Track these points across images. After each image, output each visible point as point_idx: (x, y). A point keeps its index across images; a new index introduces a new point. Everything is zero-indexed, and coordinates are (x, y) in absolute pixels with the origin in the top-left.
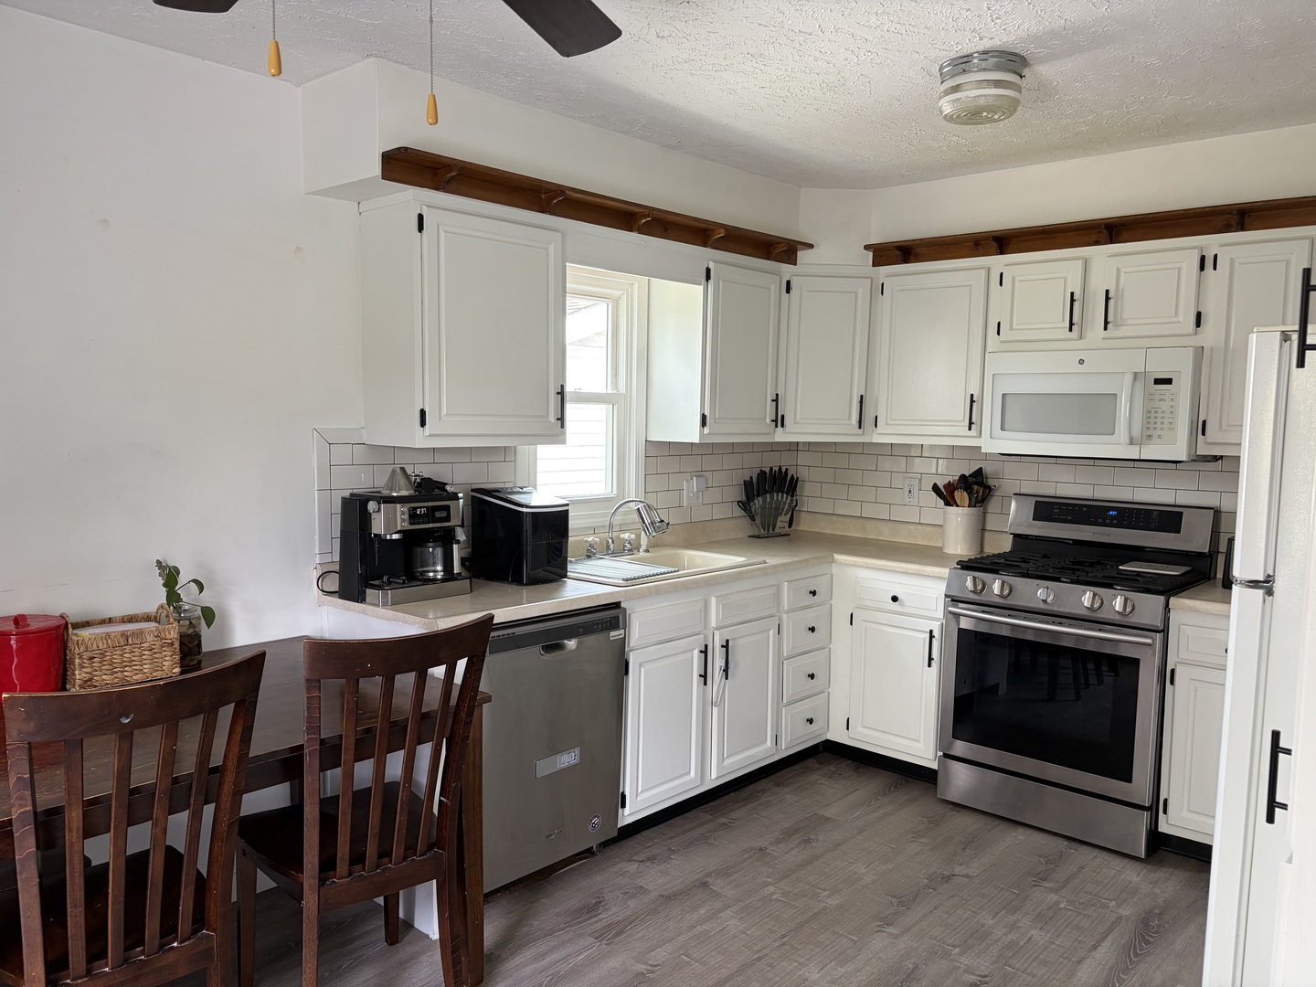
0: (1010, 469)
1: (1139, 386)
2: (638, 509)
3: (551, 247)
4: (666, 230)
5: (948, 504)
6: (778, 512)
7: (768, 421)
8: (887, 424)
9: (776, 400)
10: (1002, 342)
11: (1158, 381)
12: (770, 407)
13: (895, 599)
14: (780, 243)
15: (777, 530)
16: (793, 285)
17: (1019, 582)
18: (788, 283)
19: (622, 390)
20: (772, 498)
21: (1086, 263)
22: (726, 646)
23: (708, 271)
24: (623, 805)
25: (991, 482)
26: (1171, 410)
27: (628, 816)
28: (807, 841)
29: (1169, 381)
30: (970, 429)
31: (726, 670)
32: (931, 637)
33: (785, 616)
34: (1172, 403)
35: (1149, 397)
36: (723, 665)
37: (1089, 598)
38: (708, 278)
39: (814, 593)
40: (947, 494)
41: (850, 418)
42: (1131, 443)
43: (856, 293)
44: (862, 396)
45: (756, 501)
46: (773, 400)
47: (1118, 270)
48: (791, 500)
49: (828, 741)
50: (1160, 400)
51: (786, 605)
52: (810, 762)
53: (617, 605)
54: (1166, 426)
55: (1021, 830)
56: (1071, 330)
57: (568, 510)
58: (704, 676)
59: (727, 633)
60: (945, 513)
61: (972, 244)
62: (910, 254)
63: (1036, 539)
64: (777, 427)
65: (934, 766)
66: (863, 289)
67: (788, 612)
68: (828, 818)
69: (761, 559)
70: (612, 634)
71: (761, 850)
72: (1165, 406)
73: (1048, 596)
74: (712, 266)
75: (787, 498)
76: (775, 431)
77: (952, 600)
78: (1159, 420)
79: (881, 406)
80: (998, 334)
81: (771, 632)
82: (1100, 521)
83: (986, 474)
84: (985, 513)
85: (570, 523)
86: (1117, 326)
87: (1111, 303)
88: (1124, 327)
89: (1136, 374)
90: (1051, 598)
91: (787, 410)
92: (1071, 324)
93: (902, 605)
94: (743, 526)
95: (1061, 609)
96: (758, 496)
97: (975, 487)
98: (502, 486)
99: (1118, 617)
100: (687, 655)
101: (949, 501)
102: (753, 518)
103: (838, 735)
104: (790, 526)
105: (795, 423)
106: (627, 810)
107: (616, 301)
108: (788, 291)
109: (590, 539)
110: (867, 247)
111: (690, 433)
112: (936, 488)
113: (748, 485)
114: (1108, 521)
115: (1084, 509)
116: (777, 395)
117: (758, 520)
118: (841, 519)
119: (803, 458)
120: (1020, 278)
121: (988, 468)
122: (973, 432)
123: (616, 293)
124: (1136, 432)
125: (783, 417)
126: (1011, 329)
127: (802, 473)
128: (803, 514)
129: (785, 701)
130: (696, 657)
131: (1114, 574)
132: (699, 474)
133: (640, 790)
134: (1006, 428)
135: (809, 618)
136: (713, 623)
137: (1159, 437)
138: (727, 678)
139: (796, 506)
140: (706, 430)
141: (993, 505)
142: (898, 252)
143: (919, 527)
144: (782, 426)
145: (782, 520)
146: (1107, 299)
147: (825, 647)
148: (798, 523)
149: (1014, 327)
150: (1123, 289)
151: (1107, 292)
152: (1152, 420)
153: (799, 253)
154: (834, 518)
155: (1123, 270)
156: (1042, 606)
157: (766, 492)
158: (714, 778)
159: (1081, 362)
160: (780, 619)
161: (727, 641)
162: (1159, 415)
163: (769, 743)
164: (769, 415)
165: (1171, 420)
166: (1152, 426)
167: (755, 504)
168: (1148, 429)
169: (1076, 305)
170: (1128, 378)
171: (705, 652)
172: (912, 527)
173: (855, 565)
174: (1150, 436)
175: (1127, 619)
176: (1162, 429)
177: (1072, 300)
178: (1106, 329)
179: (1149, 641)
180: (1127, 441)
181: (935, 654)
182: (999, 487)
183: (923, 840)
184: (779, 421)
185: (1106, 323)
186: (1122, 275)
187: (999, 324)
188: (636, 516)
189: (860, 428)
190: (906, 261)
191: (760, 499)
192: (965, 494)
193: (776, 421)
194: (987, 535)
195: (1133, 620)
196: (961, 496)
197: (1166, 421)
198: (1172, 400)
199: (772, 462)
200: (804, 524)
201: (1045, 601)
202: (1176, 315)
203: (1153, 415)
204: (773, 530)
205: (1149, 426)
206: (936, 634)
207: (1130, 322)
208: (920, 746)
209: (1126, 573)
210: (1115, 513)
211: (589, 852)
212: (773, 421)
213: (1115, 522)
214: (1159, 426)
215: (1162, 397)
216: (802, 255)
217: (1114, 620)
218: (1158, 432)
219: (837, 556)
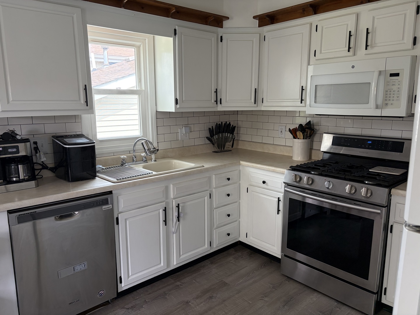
0: (324, 122)
1: (382, 78)
2: (142, 143)
5: (294, 138)
6: (226, 140)
7: (213, 101)
8: (267, 101)
9: (216, 92)
10: (316, 60)
11: (392, 75)
12: (214, 94)
13: (264, 182)
15: (225, 149)
16: (223, 38)
17: (317, 178)
18: (221, 37)
19: (143, 89)
20: (222, 135)
21: (358, 16)
22: (178, 206)
23: (175, 30)
24: (121, 282)
25: (315, 127)
26: (398, 90)
27: (124, 286)
29: (397, 75)
30: (301, 103)
31: (178, 217)
32: (279, 200)
33: (214, 190)
34: (399, 86)
35: (387, 84)
36: (177, 215)
37: (349, 188)
38: (175, 34)
39: (229, 179)
40: (294, 132)
41: (251, 99)
42: (377, 107)
43: (253, 41)
44: (256, 89)
45: (215, 137)
47: (374, 18)
48: (232, 136)
49: (239, 241)
50: (393, 85)
51: (214, 185)
52: (232, 251)
53: (110, 192)
54: (395, 98)
56: (349, 51)
57: (95, 145)
58: (165, 221)
59: (179, 201)
60: (293, 142)
61: (301, 11)
62: (274, 19)
64: (217, 104)
65: (280, 257)
66: (256, 39)
67: (215, 188)
68: (227, 283)
70: (104, 207)
72: (395, 88)
73: (329, 185)
74: (177, 28)
75: (230, 135)
76: (217, 106)
77: (288, 185)
78: (392, 96)
79: (264, 93)
80: (315, 56)
81: (206, 198)
82: (363, 146)
83: (313, 124)
84: (312, 141)
86: (372, 47)
87: (370, 36)
88: (375, 48)
89: (380, 73)
90: (331, 186)
91: (222, 95)
92: (349, 48)
93: (267, 185)
94: (210, 148)
95: (336, 193)
96: (216, 134)
97: (307, 130)
99: (363, 198)
100: (157, 212)
102: (213, 144)
103: (243, 239)
104: (232, 147)
105: (226, 102)
106: (123, 284)
108: (221, 41)
110: (255, 17)
111: (171, 107)
112: (290, 130)
113: (211, 131)
114: (367, 146)
115: (356, 140)
116: (217, 89)
117: (216, 145)
118: (254, 143)
119: (240, 118)
120: (326, 27)
121: (314, 121)
122: (303, 104)
123: (138, 44)
124: (380, 102)
125: (220, 99)
126: (321, 53)
128: (240, 141)
129: (215, 227)
130: (161, 212)
131: (365, 174)
132: (186, 126)
133: (130, 274)
134: (317, 102)
135: (228, 190)
136: (172, 196)
137: (392, 104)
138: (179, 221)
139: (234, 138)
140: (178, 106)
141: (316, 138)
142: (267, 18)
144: (221, 103)
145: (228, 145)
146: (368, 33)
147: (238, 202)
149: (323, 52)
150: (376, 28)
151: (367, 29)
152: (388, 96)
153: (223, 22)
154: (251, 143)
155: (376, 17)
156: (327, 190)
157: (219, 132)
158: (175, 264)
159: (353, 67)
160: (212, 191)
161: (179, 204)
162: (392, 93)
163: (206, 246)
164: (213, 99)
165: (398, 95)
166: (388, 98)
168: (386, 100)
169: (352, 38)
170: (376, 74)
171: (165, 210)
172: (282, 147)
173: (249, 167)
174: (387, 104)
175: (368, 200)
176: (393, 100)
177: (350, 36)
178: (366, 49)
179: (379, 211)
180: (375, 107)
181: (281, 208)
182: (319, 130)
184: (218, 101)
185: (367, 46)
186: (376, 20)
187: (315, 51)
189: (255, 103)
190: (272, 23)
191: (217, 136)
192: (301, 133)
194: (313, 151)
195: (372, 200)
196: (299, 134)
197: (395, 96)
198: (399, 84)
200: (241, 146)
201: (328, 188)
202: (403, 39)
203: (388, 93)
204: (224, 149)
205: (386, 99)
206: (281, 199)
207: (379, 45)
209: (372, 173)
210: (370, 142)
212: (215, 101)
213: (370, 147)
214: (391, 98)
215: (394, 83)
216: (225, 23)
217: (360, 199)
218: (391, 102)
219: (242, 162)
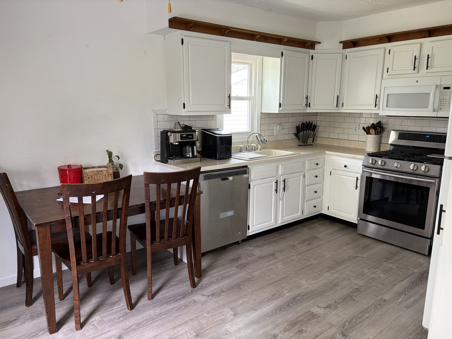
0: (391, 121)
1: (438, 90)
2: (256, 136)
3: (226, 48)
4: (266, 40)
5: (367, 134)
6: (309, 137)
7: (304, 105)
8: (347, 106)
9: (307, 98)
10: (388, 75)
11: (445, 88)
12: (305, 100)
13: (345, 166)
14: (308, 42)
15: (308, 143)
16: (314, 57)
17: (388, 161)
18: (312, 56)
19: (253, 95)
20: (306, 132)
21: (421, 45)
22: (284, 181)
23: (282, 53)
24: (249, 229)
25: (384, 126)
26: (449, 99)
27: (250, 232)
28: (309, 244)
29: (449, 88)
30: (375, 107)
31: (284, 189)
32: (357, 179)
33: (306, 172)
34: (450, 96)
35: (441, 94)
36: (283, 187)
37: (413, 166)
38: (282, 55)
39: (317, 164)
40: (367, 130)
41: (333, 104)
42: (434, 110)
43: (337, 59)
44: (338, 96)
45: (300, 133)
46: (306, 98)
47: (433, 47)
48: (314, 133)
49: (322, 214)
50: (446, 95)
51: (307, 168)
52: (315, 220)
53: (246, 166)
54: (447, 105)
55: (385, 244)
56: (414, 70)
57: (232, 136)
58: (276, 190)
59: (285, 177)
60: (366, 137)
61: (379, 39)
62: (356, 44)
63: (399, 146)
64: (307, 107)
65: (356, 222)
66: (339, 57)
67: (308, 170)
68: (318, 238)
69: (299, 153)
70: (244, 175)
71: (293, 246)
72: (447, 97)
73: (398, 165)
74: (283, 51)
75: (312, 132)
76: (306, 109)
77: (365, 167)
78: (445, 103)
79: (345, 99)
80: (388, 72)
81: (301, 177)
82: (423, 139)
83: (382, 123)
84: (381, 137)
85: (232, 140)
86: (431, 68)
87: (430, 60)
88: (433, 68)
89: (437, 86)
90: (399, 166)
91: (311, 101)
92: (414, 68)
93: (348, 168)
94: (296, 142)
95: (403, 170)
96: (301, 131)
97: (378, 128)
98: (212, 128)
99: (423, 173)
100: (271, 183)
101: (368, 133)
102: (299, 139)
103: (325, 212)
104: (313, 142)
105: (314, 105)
106: (250, 231)
107: (251, 65)
108: (312, 59)
109: (241, 146)
110: (340, 42)
111: (275, 109)
112: (364, 128)
113: (298, 128)
114: (426, 139)
115: (417, 135)
116: (307, 96)
117: (301, 140)
118: (331, 139)
119: (319, 118)
120: (397, 51)
121: (383, 121)
122: (377, 108)
123: (251, 62)
124: (436, 107)
125: (310, 103)
126: (392, 70)
127: (319, 123)
128: (318, 138)
129: (306, 200)
130: (274, 184)
131: (424, 158)
132: (280, 124)
133: (254, 225)
134: (388, 106)
135: (316, 172)
136: (280, 174)
137: (444, 108)
138: (284, 191)
139: (315, 135)
140: (281, 109)
141: (384, 134)
142: (351, 44)
143: (358, 142)
144: (309, 107)
145: (310, 140)
146: (428, 58)
147: (321, 182)
148: (316, 141)
149: (393, 69)
150: (434, 54)
151: (428, 55)
152: (442, 103)
153: (316, 45)
154: (329, 139)
155: (435, 47)
156: (396, 169)
157: (304, 130)
158: (280, 223)
159: (417, 81)
160: (305, 173)
161: (285, 179)
162: (445, 101)
163: (300, 213)
164: (305, 103)
165: (449, 102)
166: (442, 105)
167: (300, 134)
168: (440, 105)
169: (417, 61)
170: (434, 87)
171: (277, 182)
172: (356, 142)
173: (332, 155)
174: (441, 108)
175: (426, 174)
176: (445, 106)
177: (415, 59)
178: (427, 69)
179: (433, 181)
180: (432, 110)
181: (359, 185)
182: (387, 128)
183: (349, 246)
184: (308, 105)
185: (427, 67)
186: (434, 49)
187: (388, 68)
188: (256, 138)
189: (337, 107)
190: (354, 47)
191: (302, 132)
192: (373, 130)
193: (307, 105)
194: (382, 145)
195: (429, 174)
196: (372, 131)
197: (447, 103)
199: (307, 120)
200: (319, 141)
201: (397, 167)
203: (442, 101)
204: (307, 143)
205: (441, 105)
206: (359, 178)
207: (437, 66)
208: (352, 216)
209: (429, 158)
210: (428, 137)
211: (237, 243)
212: (306, 105)
213: (428, 140)
214: (444, 105)
215: (446, 94)
216: (317, 46)
217: (421, 174)
218: (444, 107)
219: (326, 152)
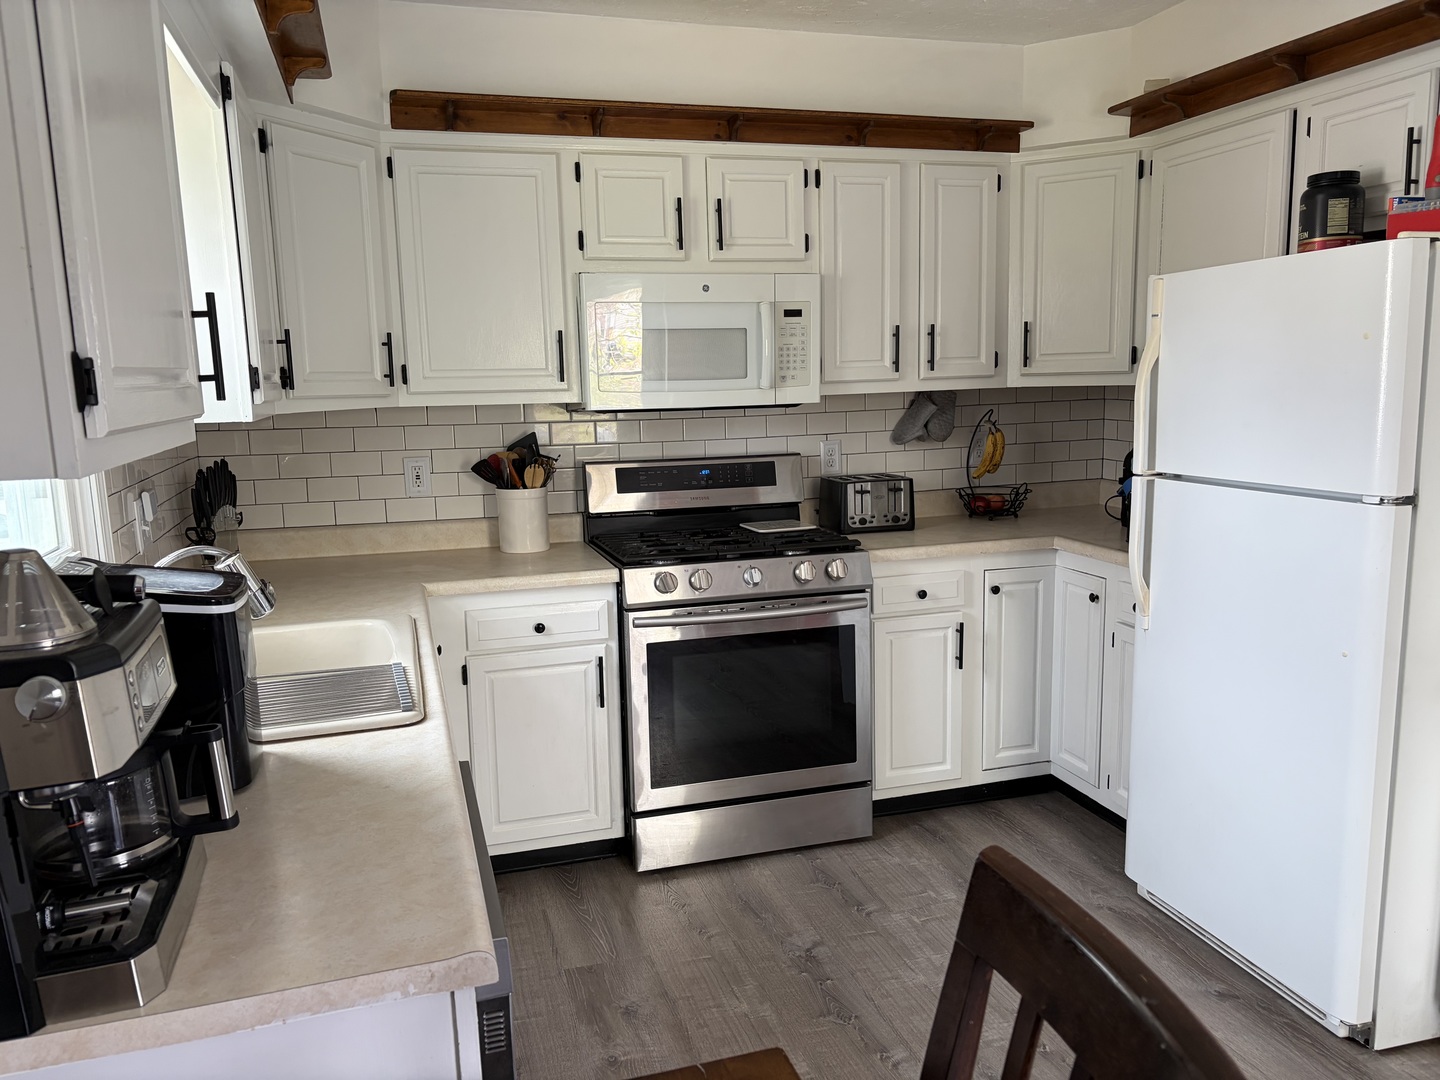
7: (278, 378)
8: (425, 378)
9: (285, 341)
10: (587, 259)
11: (788, 313)
12: (277, 353)
13: (540, 628)
18: (262, 133)
21: (685, 162)
23: (227, 82)
26: (802, 346)
29: (797, 313)
32: (600, 666)
34: (803, 338)
35: (779, 333)
37: (808, 568)
38: (227, 95)
41: (370, 370)
42: (771, 386)
43: (358, 168)
44: (389, 336)
46: (280, 341)
47: (724, 177)
50: (792, 335)
54: (798, 364)
56: (680, 247)
60: (499, 499)
62: (456, 116)
65: (616, 833)
72: (796, 342)
78: (792, 359)
79: (412, 350)
80: (581, 248)
82: (694, 483)
86: (733, 245)
92: (681, 241)
93: (551, 634)
96: (208, 514)
97: (541, 459)
108: (262, 148)
114: (703, 482)
116: (286, 331)
126: (598, 241)
137: (793, 377)
140: (260, 397)
146: (720, 210)
149: (602, 240)
151: (719, 201)
152: (785, 359)
155: (727, 177)
156: (750, 591)
159: (706, 288)
162: (792, 352)
165: (803, 358)
166: (785, 365)
168: (781, 368)
173: (466, 594)
174: (784, 377)
175: (841, 585)
176: (795, 368)
177: (679, 209)
178: (720, 248)
180: (769, 384)
185: (721, 240)
186: (728, 182)
187: (581, 233)
189: (392, 385)
191: (216, 519)
192: (540, 470)
195: (848, 583)
196: (534, 473)
197: (798, 359)
198: (803, 334)
202: (787, 237)
203: (785, 352)
205: (782, 366)
206: (604, 659)
208: (592, 815)
210: (707, 472)
213: (710, 482)
214: (791, 365)
215: (793, 331)
216: (300, 87)
217: (825, 589)
218: (792, 372)
